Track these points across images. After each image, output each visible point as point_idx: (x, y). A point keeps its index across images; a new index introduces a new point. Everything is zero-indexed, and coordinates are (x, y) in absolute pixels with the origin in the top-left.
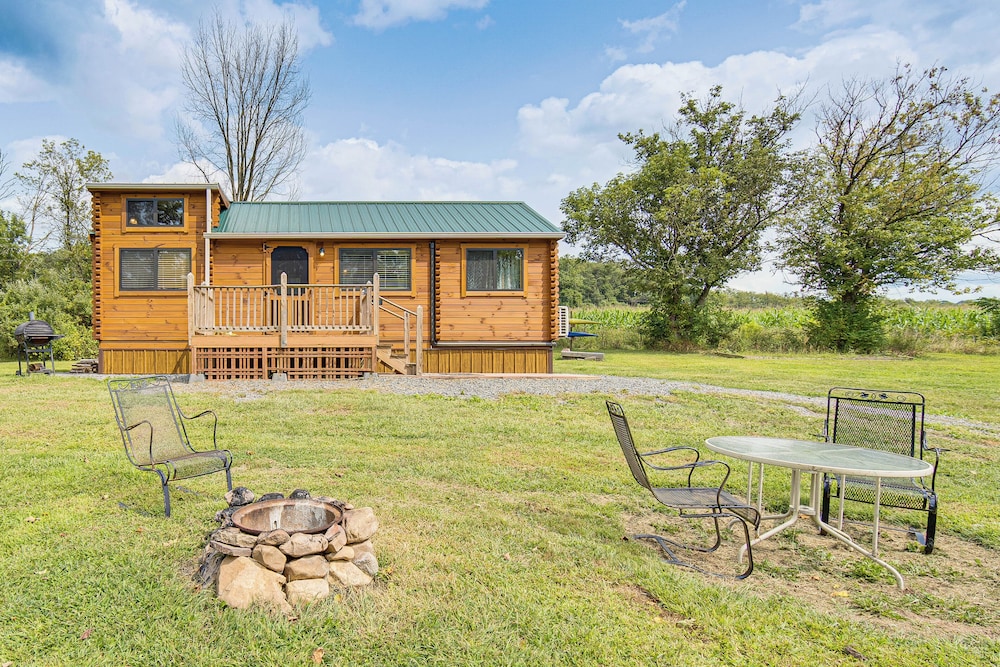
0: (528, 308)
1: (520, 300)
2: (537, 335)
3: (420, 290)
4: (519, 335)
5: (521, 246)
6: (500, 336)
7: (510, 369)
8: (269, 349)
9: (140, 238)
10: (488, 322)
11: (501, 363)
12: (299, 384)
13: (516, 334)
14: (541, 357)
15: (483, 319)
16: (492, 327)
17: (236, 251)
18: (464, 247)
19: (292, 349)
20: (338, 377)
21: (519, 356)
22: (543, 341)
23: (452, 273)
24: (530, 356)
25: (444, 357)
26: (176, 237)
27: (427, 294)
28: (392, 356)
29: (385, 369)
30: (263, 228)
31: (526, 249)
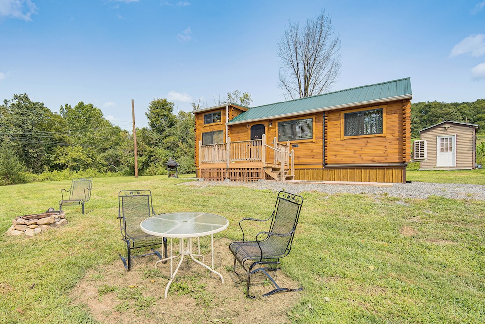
0: (387, 143)
1: (381, 139)
2: (394, 159)
3: (317, 138)
4: (381, 160)
5: (380, 107)
6: (367, 160)
7: (374, 179)
8: (224, 169)
9: (208, 128)
10: (358, 153)
11: (367, 176)
12: (234, 184)
13: (377, 159)
14: (398, 172)
15: (355, 151)
16: (360, 156)
17: (238, 129)
18: (343, 113)
19: (231, 169)
20: (249, 181)
21: (380, 172)
22: (398, 163)
23: (336, 127)
24: (389, 172)
25: (331, 172)
26: (218, 126)
27: (321, 140)
28: (272, 172)
29: (268, 177)
30: (249, 118)
31: (384, 108)
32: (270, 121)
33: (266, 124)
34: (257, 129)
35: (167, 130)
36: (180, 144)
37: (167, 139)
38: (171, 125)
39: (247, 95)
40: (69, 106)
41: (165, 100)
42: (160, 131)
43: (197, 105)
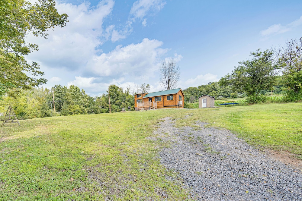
1: (173, 101)
9: (138, 99)
13: (172, 104)
15: (169, 103)
17: (146, 99)
18: (166, 96)
20: (148, 109)
21: (173, 107)
22: (175, 105)
26: (141, 98)
27: (163, 101)
29: (152, 108)
30: (148, 96)
31: (173, 95)
32: (153, 97)
33: (152, 98)
34: (150, 99)
35: (116, 97)
36: (122, 103)
37: (117, 101)
38: (118, 95)
39: (149, 85)
40: (65, 87)
41: (115, 85)
42: (113, 98)
43: (128, 87)
